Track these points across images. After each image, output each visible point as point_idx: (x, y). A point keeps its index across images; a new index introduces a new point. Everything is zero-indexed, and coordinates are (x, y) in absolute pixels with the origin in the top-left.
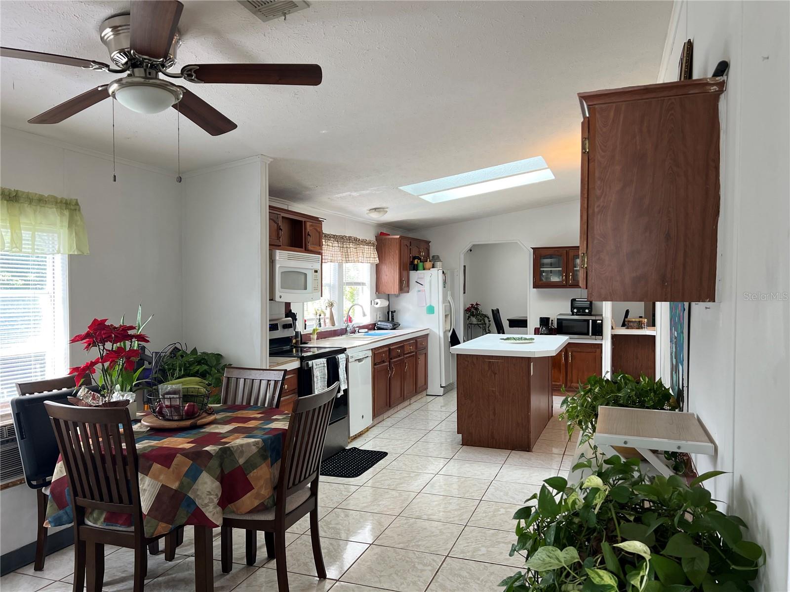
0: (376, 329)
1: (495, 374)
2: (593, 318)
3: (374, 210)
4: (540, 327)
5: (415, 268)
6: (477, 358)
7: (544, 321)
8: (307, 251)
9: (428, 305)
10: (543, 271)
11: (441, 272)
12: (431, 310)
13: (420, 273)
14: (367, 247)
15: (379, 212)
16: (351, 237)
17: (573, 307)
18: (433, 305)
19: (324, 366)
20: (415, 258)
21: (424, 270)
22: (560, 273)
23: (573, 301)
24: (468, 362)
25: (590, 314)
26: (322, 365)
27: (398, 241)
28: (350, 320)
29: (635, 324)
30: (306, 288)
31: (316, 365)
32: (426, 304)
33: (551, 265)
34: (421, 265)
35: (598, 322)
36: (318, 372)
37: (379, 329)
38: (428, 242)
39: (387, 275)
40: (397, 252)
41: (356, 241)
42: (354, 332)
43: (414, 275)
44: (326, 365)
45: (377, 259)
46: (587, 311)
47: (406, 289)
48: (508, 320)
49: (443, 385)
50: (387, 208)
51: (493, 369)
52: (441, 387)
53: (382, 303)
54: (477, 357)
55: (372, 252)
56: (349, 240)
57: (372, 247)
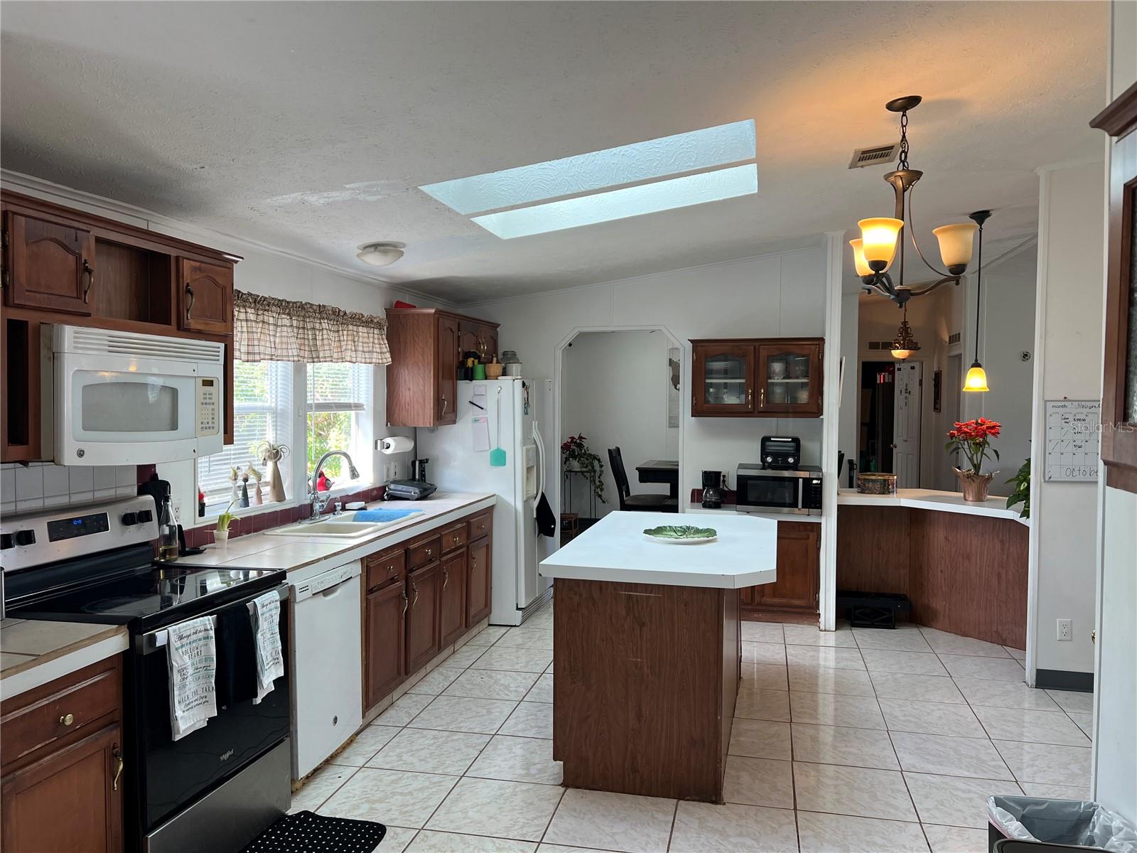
0: (386, 497)
1: (642, 625)
2: (805, 474)
3: (372, 249)
4: (704, 489)
5: (469, 375)
6: (601, 589)
7: (712, 479)
8: (183, 330)
9: (494, 447)
10: (711, 385)
11: (518, 384)
12: (499, 458)
13: (479, 385)
14: (365, 330)
15: (385, 252)
16: (324, 306)
17: (764, 453)
18: (503, 448)
19: (207, 638)
20: (468, 355)
21: (486, 379)
22: (741, 389)
23: (765, 440)
24: (581, 595)
25: (795, 467)
26: (201, 635)
27: (432, 320)
28: (324, 483)
29: (878, 486)
30: (174, 426)
31: (181, 638)
32: (490, 448)
33: (726, 373)
34: (479, 368)
35: (815, 482)
36: (186, 657)
37: (393, 498)
38: (494, 326)
39: (409, 389)
40: (431, 341)
41: (338, 317)
42: (331, 510)
43: (466, 389)
44: (212, 633)
45: (388, 355)
46: (791, 460)
47: (449, 416)
48: (637, 469)
49: (522, 605)
50: (404, 245)
51: (637, 615)
52: (518, 609)
53: (397, 445)
54: (601, 585)
55: (376, 341)
56: (320, 313)
57: (376, 331)
